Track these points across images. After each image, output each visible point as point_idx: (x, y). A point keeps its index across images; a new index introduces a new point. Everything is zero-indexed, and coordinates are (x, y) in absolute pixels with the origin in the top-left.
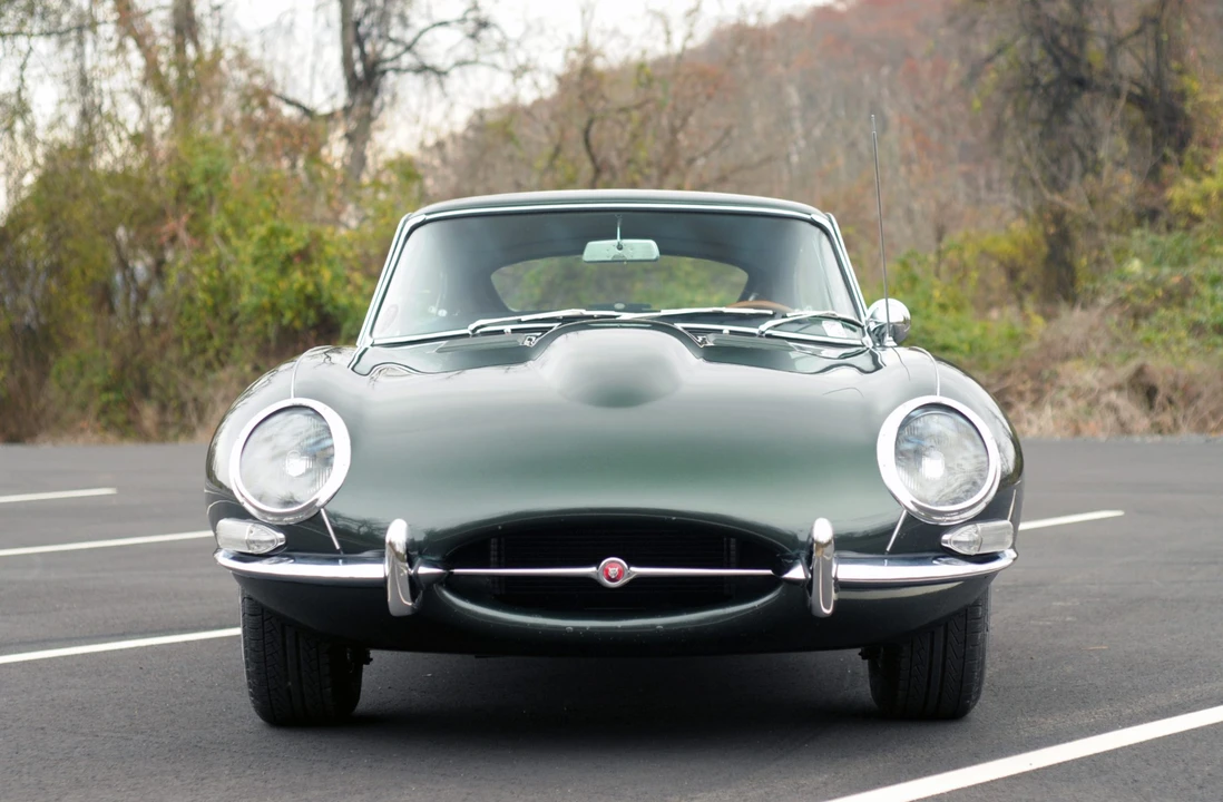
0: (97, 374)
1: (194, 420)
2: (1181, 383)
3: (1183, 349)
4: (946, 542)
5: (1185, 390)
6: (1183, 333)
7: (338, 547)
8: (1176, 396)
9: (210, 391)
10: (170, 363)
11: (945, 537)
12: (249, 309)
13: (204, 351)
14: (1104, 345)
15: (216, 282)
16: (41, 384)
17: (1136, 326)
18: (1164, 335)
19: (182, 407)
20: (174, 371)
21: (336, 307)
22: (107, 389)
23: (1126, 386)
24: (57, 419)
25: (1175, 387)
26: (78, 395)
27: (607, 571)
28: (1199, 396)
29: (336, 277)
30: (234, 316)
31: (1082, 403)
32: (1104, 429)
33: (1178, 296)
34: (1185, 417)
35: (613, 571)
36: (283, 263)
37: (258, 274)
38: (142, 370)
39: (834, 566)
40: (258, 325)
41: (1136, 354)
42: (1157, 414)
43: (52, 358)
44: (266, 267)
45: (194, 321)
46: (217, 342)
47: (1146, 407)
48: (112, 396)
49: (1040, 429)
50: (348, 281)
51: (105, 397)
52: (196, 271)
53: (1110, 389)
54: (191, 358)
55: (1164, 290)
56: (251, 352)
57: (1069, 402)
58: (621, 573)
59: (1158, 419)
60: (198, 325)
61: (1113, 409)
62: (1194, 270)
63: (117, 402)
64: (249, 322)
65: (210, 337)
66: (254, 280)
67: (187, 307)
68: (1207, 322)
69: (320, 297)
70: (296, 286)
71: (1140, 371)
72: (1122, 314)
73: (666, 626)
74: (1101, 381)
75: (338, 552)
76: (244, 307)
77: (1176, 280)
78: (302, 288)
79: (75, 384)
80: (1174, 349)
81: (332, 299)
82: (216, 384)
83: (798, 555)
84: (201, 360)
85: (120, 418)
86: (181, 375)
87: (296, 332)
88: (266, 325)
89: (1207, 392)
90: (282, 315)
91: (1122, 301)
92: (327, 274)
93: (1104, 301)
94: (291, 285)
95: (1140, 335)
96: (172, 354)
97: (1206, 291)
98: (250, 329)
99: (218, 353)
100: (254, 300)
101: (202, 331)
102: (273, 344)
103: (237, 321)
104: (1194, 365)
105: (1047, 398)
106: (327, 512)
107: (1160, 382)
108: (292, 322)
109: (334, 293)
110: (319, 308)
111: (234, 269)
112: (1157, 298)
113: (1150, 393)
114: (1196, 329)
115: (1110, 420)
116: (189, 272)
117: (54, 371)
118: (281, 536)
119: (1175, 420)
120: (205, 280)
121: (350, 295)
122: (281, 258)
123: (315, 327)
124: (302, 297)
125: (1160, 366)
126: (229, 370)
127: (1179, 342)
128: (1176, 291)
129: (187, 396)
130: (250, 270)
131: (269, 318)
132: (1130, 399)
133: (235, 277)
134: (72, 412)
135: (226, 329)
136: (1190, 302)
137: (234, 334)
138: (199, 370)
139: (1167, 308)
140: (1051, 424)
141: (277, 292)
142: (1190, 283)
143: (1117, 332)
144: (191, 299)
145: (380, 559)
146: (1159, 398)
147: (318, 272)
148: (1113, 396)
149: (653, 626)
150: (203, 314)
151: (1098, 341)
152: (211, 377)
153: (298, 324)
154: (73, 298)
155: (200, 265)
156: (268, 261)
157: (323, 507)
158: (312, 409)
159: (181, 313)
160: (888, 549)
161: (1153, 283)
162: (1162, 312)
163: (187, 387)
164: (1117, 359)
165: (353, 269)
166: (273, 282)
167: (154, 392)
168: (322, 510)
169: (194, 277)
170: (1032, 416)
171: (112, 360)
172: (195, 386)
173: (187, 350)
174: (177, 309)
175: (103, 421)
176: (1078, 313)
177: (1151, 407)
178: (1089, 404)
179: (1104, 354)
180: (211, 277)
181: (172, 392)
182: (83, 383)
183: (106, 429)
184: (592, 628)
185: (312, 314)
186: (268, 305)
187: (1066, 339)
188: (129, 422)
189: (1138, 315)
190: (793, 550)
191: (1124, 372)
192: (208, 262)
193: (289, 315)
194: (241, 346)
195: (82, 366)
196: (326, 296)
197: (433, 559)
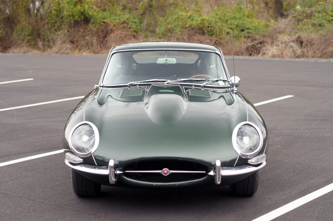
0: (26, 32)
1: (52, 44)
2: (310, 41)
3: (310, 31)
4: (249, 162)
5: (310, 42)
6: (310, 26)
7: (96, 164)
8: (308, 44)
9: (56, 37)
10: (46, 29)
11: (249, 161)
12: (66, 16)
13: (54, 26)
14: (290, 29)
15: (57, 8)
16: (12, 34)
17: (298, 24)
18: (305, 27)
19: (49, 41)
20: (46, 31)
21: (89, 15)
22: (29, 35)
23: (295, 41)
24: (16, 43)
25: (308, 42)
26: (22, 37)
27: (164, 172)
28: (314, 44)
29: (89, 7)
30: (63, 17)
31: (284, 45)
32: (289, 52)
33: (310, 16)
34: (310, 49)
35: (166, 172)
36: (75, 3)
37: (68, 6)
38: (38, 30)
39: (221, 171)
40: (69, 20)
41: (298, 32)
42: (303, 49)
43: (14, 27)
44: (70, 5)
45: (52, 18)
46: (58, 24)
47: (300, 46)
48: (30, 37)
49: (273, 52)
50: (92, 8)
51: (29, 38)
52: (52, 5)
53: (291, 42)
54: (51, 28)
55: (306, 14)
56: (67, 27)
57: (280, 45)
58: (168, 172)
59: (303, 50)
60: (53, 19)
61: (292, 47)
62: (313, 9)
63: (32, 39)
64: (66, 19)
65: (56, 23)
66: (67, 8)
67: (50, 14)
68: (317, 23)
69: (85, 12)
70: (78, 10)
71: (299, 37)
72: (294, 20)
73: (179, 184)
74: (289, 39)
75: (96, 166)
76: (65, 15)
77: (309, 11)
78: (80, 10)
79: (21, 34)
80: (308, 31)
81: (88, 13)
82: (58, 35)
83: (212, 168)
84: (54, 28)
85: (32, 43)
86: (48, 32)
87: (78, 21)
88: (71, 19)
89: (316, 43)
90: (75, 17)
91: (294, 17)
92: (86, 6)
93: (290, 18)
94: (77, 9)
95: (299, 27)
96: (46, 27)
97: (317, 15)
98: (67, 20)
99: (58, 27)
100: (68, 13)
101: (54, 21)
102: (72, 25)
103: (63, 19)
104: (313, 36)
105: (275, 43)
106: (94, 155)
107: (304, 40)
108: (77, 19)
109: (89, 12)
110: (84, 15)
111: (62, 5)
112: (304, 16)
113: (302, 43)
114: (314, 25)
115: (291, 50)
116: (50, 5)
117: (15, 31)
118: (82, 160)
119: (308, 51)
120: (55, 8)
121: (92, 12)
122: (75, 2)
123: (83, 20)
124: (80, 12)
125: (304, 35)
126: (61, 31)
127: (309, 29)
128: (309, 15)
129: (50, 38)
130: (66, 5)
131: (71, 18)
132: (296, 44)
133: (62, 7)
134: (20, 41)
135: (60, 21)
136: (312, 18)
137: (62, 22)
138: (53, 31)
139: (306, 19)
140: (275, 50)
141: (73, 11)
142: (313, 13)
143: (293, 26)
144: (51, 12)
145: (107, 168)
146: (304, 44)
147: (84, 6)
148: (292, 43)
149: (176, 184)
150: (54, 16)
151: (288, 28)
152: (56, 33)
153: (79, 19)
154: (20, 10)
155: (53, 3)
156: (71, 3)
157: (93, 154)
158: (89, 125)
159: (48, 16)
160: (234, 165)
161: (303, 12)
162: (305, 20)
163: (50, 36)
164: (293, 33)
165: (93, 5)
166: (72, 8)
167: (42, 36)
168: (92, 155)
169: (52, 7)
170: (270, 48)
171: (30, 28)
172: (52, 35)
173: (50, 26)
174: (47, 15)
175: (28, 44)
176: (283, 20)
177: (302, 46)
178: (286, 46)
179: (290, 32)
180: (56, 7)
181: (46, 37)
182: (23, 34)
183: (29, 46)
184: (160, 185)
185: (83, 17)
186: (71, 15)
187: (280, 27)
188: (35, 44)
189: (299, 20)
190: (211, 167)
191: (295, 37)
192: (55, 3)
193: (77, 17)
194: (64, 25)
195: (22, 30)
196: (86, 12)
197: (120, 169)
